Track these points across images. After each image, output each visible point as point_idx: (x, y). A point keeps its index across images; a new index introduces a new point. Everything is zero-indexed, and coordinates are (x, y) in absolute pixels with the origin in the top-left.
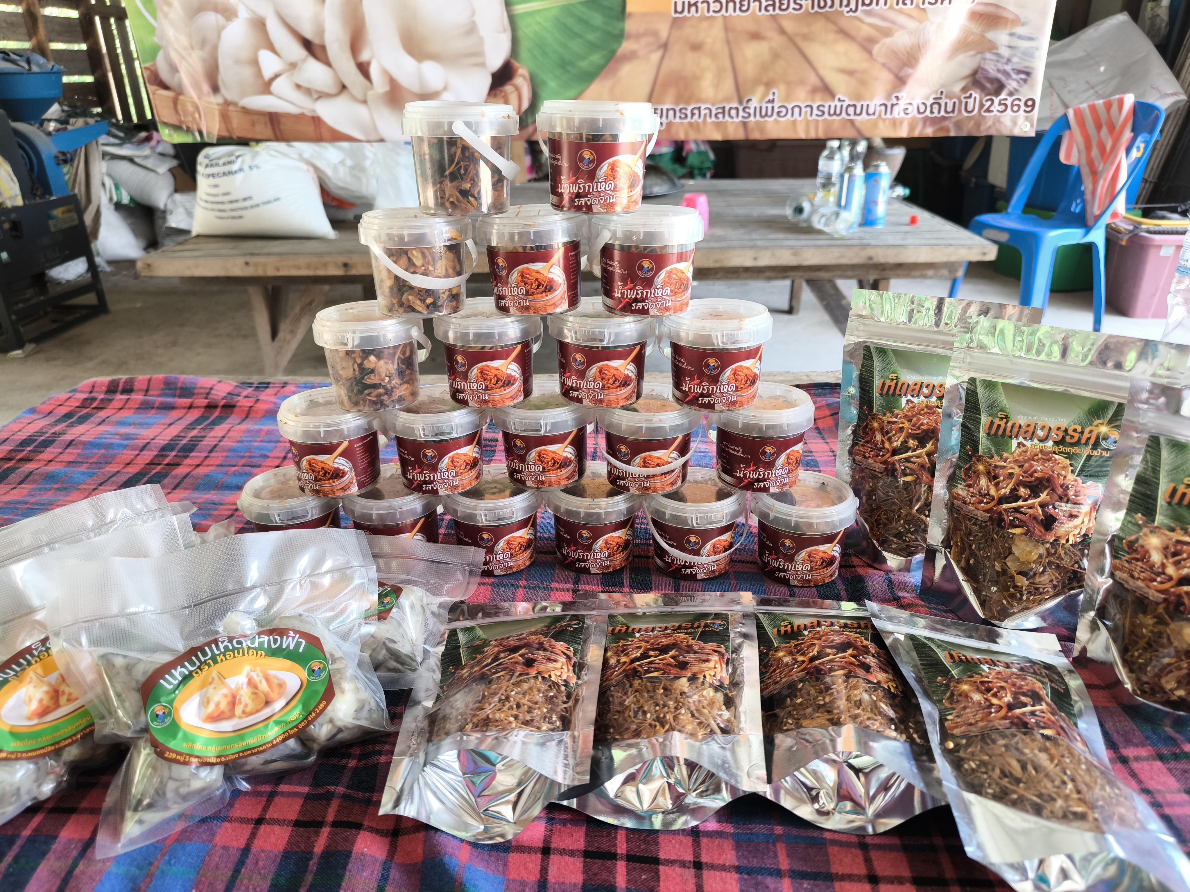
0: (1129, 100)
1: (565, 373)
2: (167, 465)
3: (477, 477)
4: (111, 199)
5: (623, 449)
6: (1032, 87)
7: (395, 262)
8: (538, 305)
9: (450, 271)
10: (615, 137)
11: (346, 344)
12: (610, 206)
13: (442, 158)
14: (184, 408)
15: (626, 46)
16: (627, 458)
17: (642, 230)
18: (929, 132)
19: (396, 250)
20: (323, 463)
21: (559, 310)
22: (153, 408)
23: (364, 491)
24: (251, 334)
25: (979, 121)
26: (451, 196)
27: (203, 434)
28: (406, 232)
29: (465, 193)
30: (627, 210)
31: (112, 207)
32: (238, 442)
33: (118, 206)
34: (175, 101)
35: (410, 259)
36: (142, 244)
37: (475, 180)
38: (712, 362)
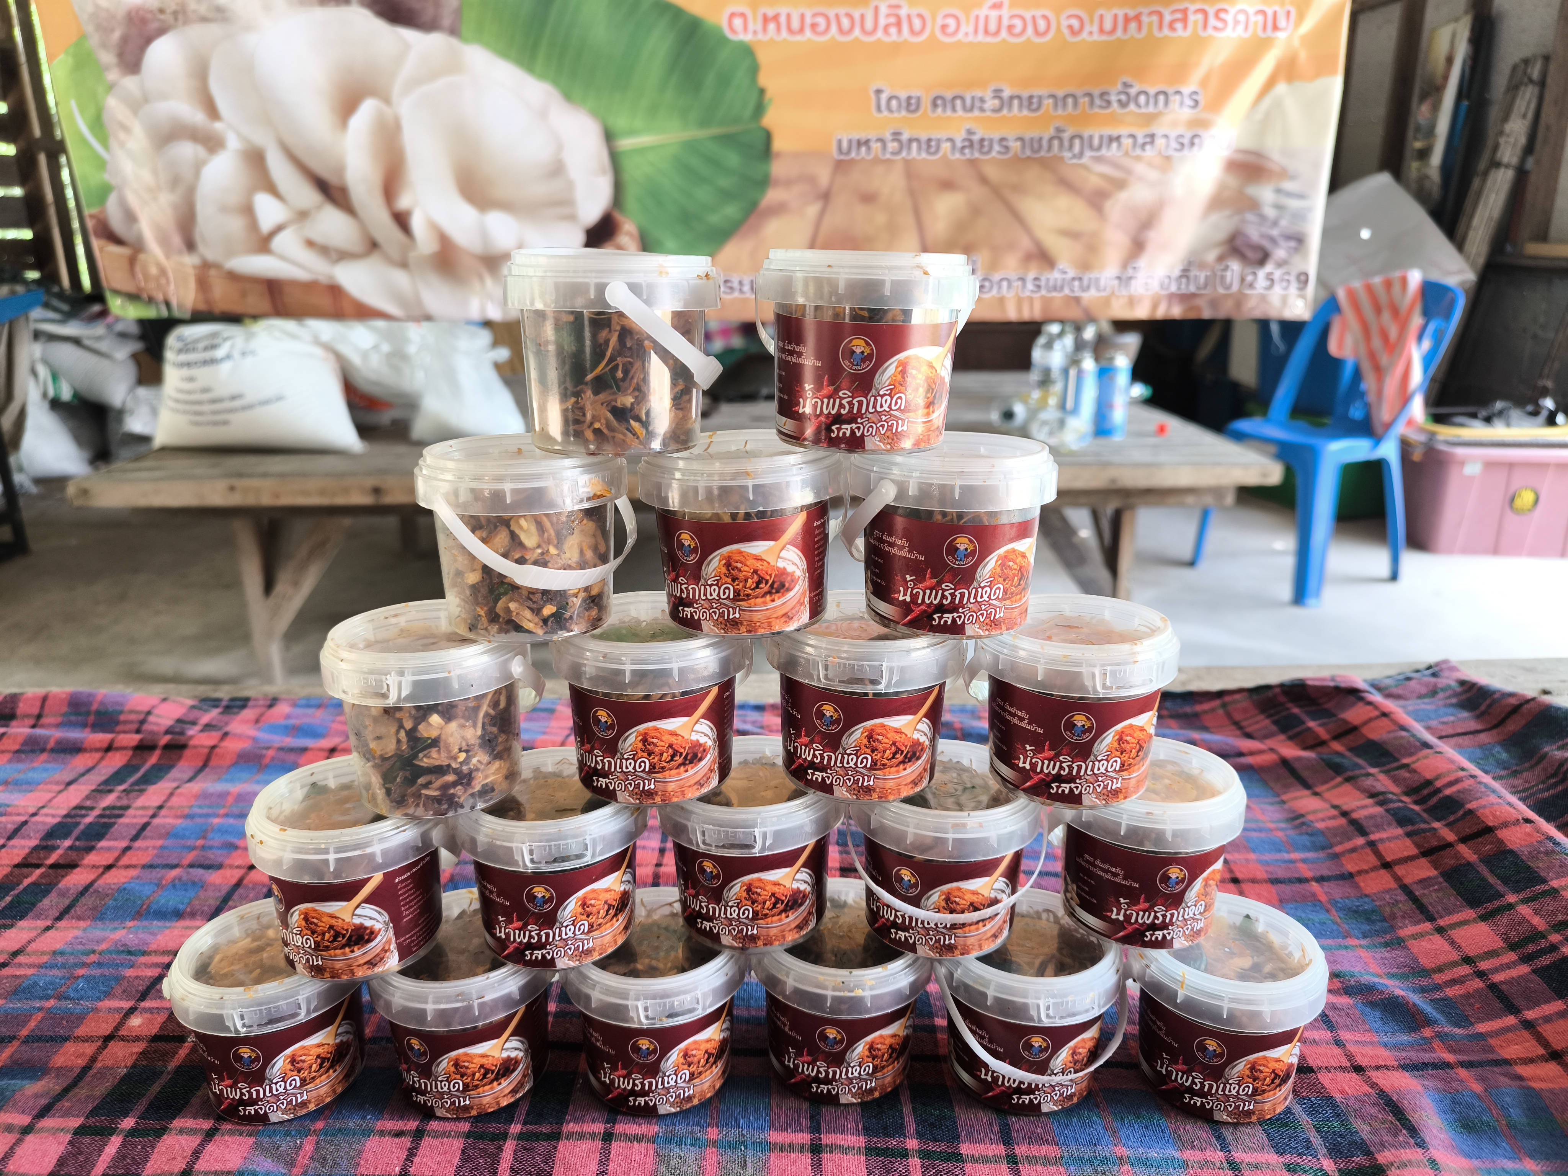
0: (1415, 277)
1: (798, 735)
2: (53, 866)
3: (626, 928)
4: (45, 395)
5: (906, 875)
6: (1305, 256)
7: (484, 541)
8: (757, 617)
9: (589, 554)
10: (907, 313)
11: (385, 696)
12: (893, 438)
13: (580, 351)
14: (97, 750)
15: (772, 196)
16: (914, 892)
17: (959, 483)
18: (1176, 312)
19: (488, 519)
20: (332, 916)
21: (792, 627)
22: (43, 750)
23: (409, 961)
24: (234, 584)
25: (1239, 300)
26: (595, 418)
27: (124, 802)
28: (508, 487)
29: (621, 414)
30: (920, 445)
31: (46, 405)
32: (185, 817)
33: (56, 404)
34: (132, 261)
35: (513, 536)
36: (86, 455)
37: (641, 392)
38: (1080, 720)
